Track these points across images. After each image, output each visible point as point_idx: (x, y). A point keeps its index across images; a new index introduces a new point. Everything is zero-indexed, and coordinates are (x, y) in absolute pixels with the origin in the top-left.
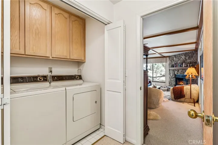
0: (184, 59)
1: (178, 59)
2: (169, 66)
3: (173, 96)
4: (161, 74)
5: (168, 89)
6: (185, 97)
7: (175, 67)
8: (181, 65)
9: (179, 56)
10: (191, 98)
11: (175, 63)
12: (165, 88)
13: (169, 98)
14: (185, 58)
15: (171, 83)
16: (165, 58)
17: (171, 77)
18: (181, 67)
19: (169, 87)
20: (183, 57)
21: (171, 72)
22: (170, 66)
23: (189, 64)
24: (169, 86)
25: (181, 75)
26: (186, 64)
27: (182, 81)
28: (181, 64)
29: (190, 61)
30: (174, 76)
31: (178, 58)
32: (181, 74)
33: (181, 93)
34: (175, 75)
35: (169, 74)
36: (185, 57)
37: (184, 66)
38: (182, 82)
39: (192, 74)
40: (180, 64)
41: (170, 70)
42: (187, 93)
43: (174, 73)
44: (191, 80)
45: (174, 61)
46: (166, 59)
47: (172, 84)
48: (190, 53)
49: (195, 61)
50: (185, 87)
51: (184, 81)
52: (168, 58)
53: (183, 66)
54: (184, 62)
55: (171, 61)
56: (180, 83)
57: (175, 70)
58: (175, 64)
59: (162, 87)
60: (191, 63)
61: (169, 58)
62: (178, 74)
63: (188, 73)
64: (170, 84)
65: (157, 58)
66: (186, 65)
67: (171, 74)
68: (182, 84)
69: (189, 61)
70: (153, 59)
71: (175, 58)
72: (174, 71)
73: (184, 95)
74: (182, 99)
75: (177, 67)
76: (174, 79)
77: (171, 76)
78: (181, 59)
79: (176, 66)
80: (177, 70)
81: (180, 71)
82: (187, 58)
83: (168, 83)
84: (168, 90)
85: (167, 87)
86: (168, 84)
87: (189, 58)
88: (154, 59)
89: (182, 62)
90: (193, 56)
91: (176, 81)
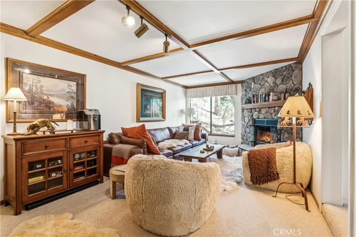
0: (271, 84)
1: (259, 86)
2: (242, 101)
3: (249, 175)
4: (231, 121)
5: (239, 152)
6: (278, 178)
7: (254, 102)
8: (265, 98)
9: (261, 78)
10: (295, 182)
11: (254, 93)
12: (233, 149)
13: (239, 179)
14: (275, 83)
15: (245, 139)
16: (234, 86)
17: (245, 124)
18: (265, 101)
19: (242, 146)
20: (270, 80)
21: (246, 113)
22: (244, 102)
23: (283, 95)
24: (242, 143)
25: (266, 120)
26: (277, 95)
27: (268, 133)
28: (266, 95)
29: (285, 86)
30: (251, 123)
31: (260, 84)
32: (265, 118)
33: (268, 167)
34: (254, 121)
35: (242, 118)
36: (273, 79)
37: (273, 100)
38: (269, 136)
39: (299, 113)
40: (264, 95)
41: (243, 110)
42: (283, 168)
43: (252, 116)
44: (294, 131)
45: (251, 90)
46: (236, 88)
47: (247, 140)
48: (284, 68)
49: (296, 86)
50: (278, 151)
51: (271, 134)
52: (239, 85)
53: (271, 100)
54: (272, 90)
55: (246, 90)
56: (264, 138)
57: (253, 110)
58: (254, 96)
59: (228, 146)
60: (286, 92)
61: (242, 86)
62: (259, 118)
63: (288, 113)
64: (244, 141)
65: (219, 86)
66: (275, 98)
67: (247, 119)
68: (269, 140)
69: (282, 87)
70: (210, 87)
71: (253, 84)
72: (251, 112)
73: (278, 174)
74: (273, 185)
75: (257, 101)
76: (252, 128)
77: (246, 122)
78: (267, 83)
79: (255, 100)
80: (257, 110)
81: (263, 111)
82: (279, 81)
83: (240, 136)
84: (239, 154)
85: (237, 146)
86: (240, 140)
87: (282, 81)
88: (213, 88)
89: (267, 90)
90: (291, 76)
91: (255, 134)
